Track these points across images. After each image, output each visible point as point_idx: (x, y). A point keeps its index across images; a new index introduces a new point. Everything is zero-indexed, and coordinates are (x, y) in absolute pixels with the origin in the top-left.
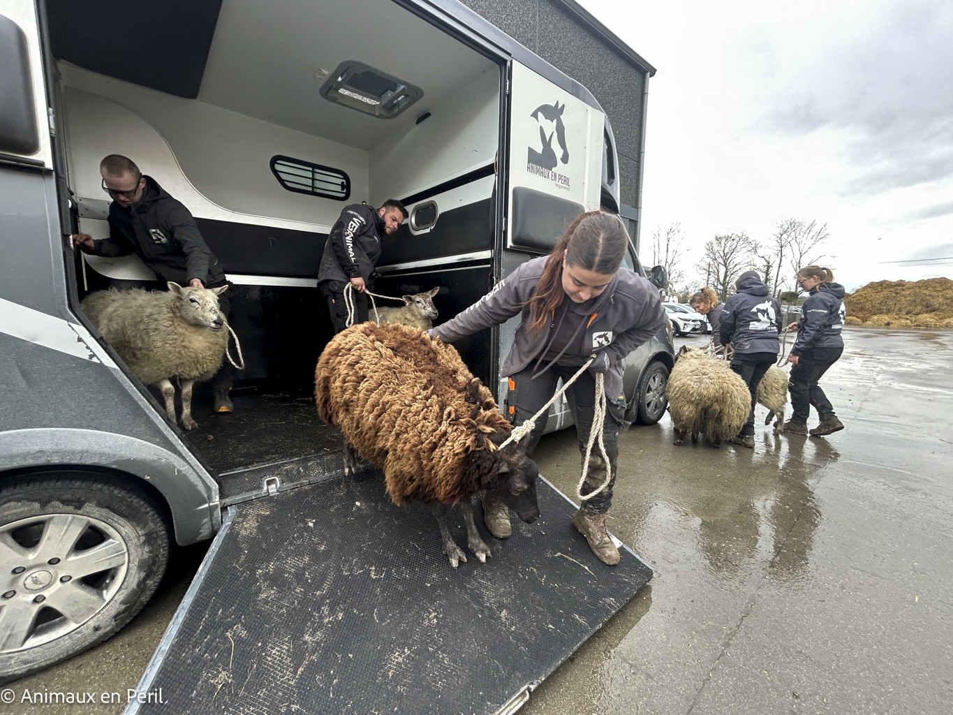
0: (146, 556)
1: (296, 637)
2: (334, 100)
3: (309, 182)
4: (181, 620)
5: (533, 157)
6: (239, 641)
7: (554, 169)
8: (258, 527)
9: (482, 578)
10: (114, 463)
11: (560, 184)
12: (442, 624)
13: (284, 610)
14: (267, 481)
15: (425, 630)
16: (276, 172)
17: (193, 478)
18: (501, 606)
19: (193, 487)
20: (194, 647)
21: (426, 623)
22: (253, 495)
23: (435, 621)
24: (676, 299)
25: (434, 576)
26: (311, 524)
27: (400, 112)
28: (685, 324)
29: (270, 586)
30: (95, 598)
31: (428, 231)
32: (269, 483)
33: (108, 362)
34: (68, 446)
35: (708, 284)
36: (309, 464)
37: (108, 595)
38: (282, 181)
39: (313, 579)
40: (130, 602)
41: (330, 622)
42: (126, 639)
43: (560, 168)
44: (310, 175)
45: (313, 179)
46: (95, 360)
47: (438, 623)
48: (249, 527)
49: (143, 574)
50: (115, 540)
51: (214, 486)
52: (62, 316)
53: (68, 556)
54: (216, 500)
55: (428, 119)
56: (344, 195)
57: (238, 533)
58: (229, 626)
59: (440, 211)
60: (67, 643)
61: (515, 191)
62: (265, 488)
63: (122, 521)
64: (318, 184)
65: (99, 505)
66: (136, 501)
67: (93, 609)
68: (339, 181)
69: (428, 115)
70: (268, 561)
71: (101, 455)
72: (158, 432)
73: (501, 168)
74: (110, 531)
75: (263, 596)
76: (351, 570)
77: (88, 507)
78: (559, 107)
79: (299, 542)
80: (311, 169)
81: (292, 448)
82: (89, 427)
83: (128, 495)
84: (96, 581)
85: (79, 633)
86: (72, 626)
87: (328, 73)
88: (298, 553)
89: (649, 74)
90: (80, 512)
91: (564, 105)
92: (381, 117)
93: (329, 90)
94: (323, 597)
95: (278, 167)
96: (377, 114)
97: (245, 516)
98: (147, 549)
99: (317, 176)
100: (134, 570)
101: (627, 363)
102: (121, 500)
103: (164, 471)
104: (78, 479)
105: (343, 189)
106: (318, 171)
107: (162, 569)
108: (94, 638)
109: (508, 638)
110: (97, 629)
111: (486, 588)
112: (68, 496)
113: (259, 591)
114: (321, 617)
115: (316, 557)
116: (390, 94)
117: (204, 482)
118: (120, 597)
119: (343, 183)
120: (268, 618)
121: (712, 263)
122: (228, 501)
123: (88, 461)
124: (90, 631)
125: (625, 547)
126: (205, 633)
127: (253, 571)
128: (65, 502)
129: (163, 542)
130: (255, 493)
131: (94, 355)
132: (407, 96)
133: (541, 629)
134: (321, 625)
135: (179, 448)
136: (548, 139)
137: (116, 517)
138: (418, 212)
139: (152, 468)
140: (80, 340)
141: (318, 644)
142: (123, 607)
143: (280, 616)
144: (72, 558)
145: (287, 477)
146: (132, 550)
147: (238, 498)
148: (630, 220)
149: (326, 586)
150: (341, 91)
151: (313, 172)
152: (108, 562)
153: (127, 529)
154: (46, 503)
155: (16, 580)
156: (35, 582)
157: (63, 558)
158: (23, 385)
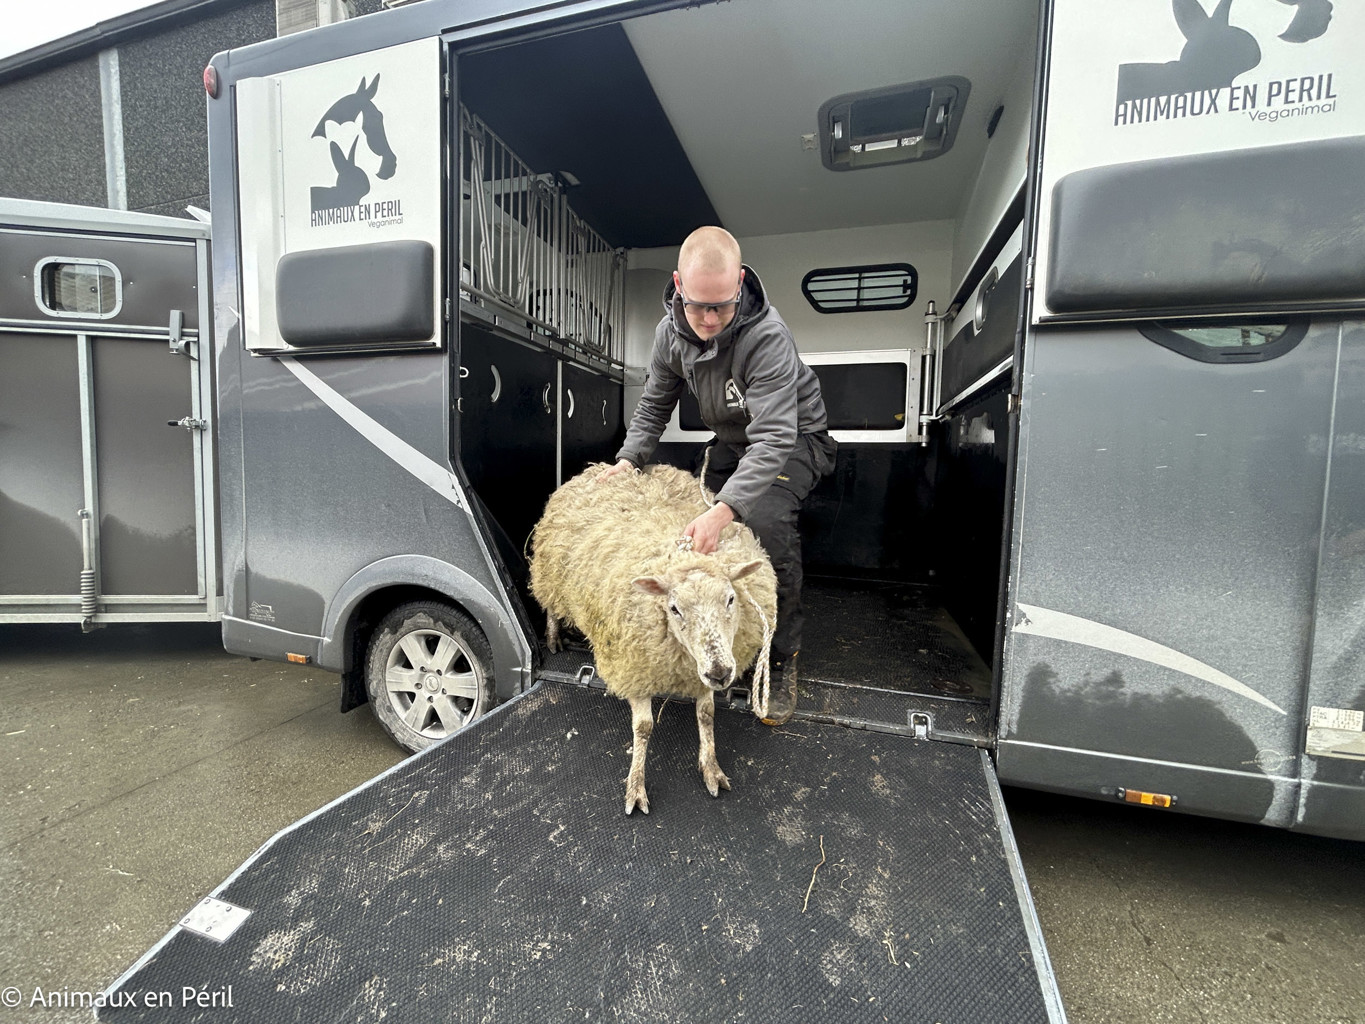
0: (486, 699)
1: (437, 839)
2: (846, 168)
3: (854, 295)
8: (533, 713)
10: (462, 600)
11: (1276, 106)
13: (460, 806)
14: (585, 669)
16: (807, 293)
17: (512, 636)
19: (511, 646)
20: (394, 787)
21: (528, 946)
22: (565, 677)
26: (569, 736)
27: (955, 132)
29: (478, 775)
30: (459, 716)
32: (585, 672)
33: (468, 509)
34: (440, 575)
37: (467, 719)
38: (816, 304)
39: (508, 794)
41: (469, 850)
44: (855, 284)
45: (859, 289)
46: (459, 505)
48: (529, 708)
50: (473, 674)
51: (529, 652)
52: (445, 466)
53: (447, 672)
54: (528, 668)
56: (907, 300)
57: (516, 710)
62: (578, 676)
63: (476, 658)
64: (866, 294)
65: (462, 634)
68: (899, 281)
70: (503, 750)
71: (456, 589)
74: (470, 663)
75: (465, 780)
76: (543, 812)
77: (457, 634)
79: (542, 748)
80: (856, 275)
82: (453, 563)
84: (461, 704)
86: (443, 733)
87: (812, 135)
88: (528, 759)
90: (454, 637)
92: (934, 156)
93: (834, 155)
94: (493, 820)
95: (811, 287)
96: (928, 153)
97: (539, 695)
98: (487, 693)
99: (866, 283)
100: (480, 707)
103: (492, 619)
105: (904, 291)
106: (867, 275)
112: (447, 620)
113: (467, 774)
114: (469, 839)
115: (535, 774)
117: (520, 643)
119: (905, 281)
122: (539, 673)
126: (409, 780)
127: (486, 752)
128: (446, 625)
130: (568, 676)
131: (459, 502)
134: (460, 847)
135: (505, 600)
137: (472, 653)
139: (483, 613)
140: (453, 487)
141: (439, 862)
143: (452, 809)
144: (449, 675)
146: (481, 689)
147: (549, 674)
149: (507, 811)
151: (860, 279)
152: (465, 691)
153: (479, 667)
154: (436, 621)
155: (422, 677)
156: (431, 684)
157: (443, 673)
158: (425, 521)
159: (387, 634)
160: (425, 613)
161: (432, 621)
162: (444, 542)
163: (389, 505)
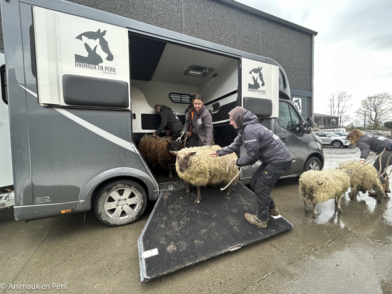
0: (143, 202)
1: (179, 222)
2: (188, 75)
3: (180, 99)
4: (153, 214)
5: (250, 86)
6: (166, 220)
7: (259, 89)
8: (168, 197)
9: (230, 218)
10: (138, 177)
11: (261, 93)
12: (216, 226)
13: (175, 216)
15: (211, 227)
16: (170, 98)
17: (153, 183)
18: (235, 225)
19: (153, 185)
20: (156, 219)
21: (212, 225)
22: (166, 190)
23: (214, 225)
24: (345, 130)
25: (215, 215)
26: (181, 198)
27: (207, 75)
28: (346, 142)
29: (172, 210)
30: (132, 210)
31: (217, 112)
32: (170, 187)
33: (138, 153)
34: (130, 172)
35: (365, 121)
36: (181, 183)
37: (135, 210)
38: (172, 100)
39: (182, 210)
40: (139, 212)
41: (186, 220)
42: (138, 223)
43: (261, 88)
44: (180, 97)
45: (181, 98)
46: (135, 152)
47: (215, 226)
48: (166, 197)
49: (142, 207)
50: (137, 197)
51: (158, 186)
52: (130, 142)
53: (128, 199)
54: (158, 190)
55: (216, 77)
56: (190, 102)
57: (163, 198)
58: (163, 217)
59: (221, 105)
60: (127, 220)
61: (244, 98)
62: (169, 189)
63: (138, 192)
64: (182, 100)
65: (134, 187)
66: (141, 188)
67: (131, 213)
68: (189, 98)
69: (216, 75)
70: (171, 205)
71: (136, 174)
72: (147, 170)
73: (239, 91)
74: (136, 194)
75: (170, 212)
76: (192, 210)
77: (132, 187)
78: (260, 68)
79: (178, 202)
80: (180, 95)
81: (176, 179)
83: (140, 186)
84: (133, 206)
85: (129, 218)
86: (127, 216)
87: (186, 69)
88: (178, 204)
89: (314, 35)
90: (131, 188)
91: (262, 67)
92: (202, 77)
93: (186, 73)
94: (185, 215)
95: (171, 96)
96: (200, 77)
97: (165, 194)
98: (143, 200)
99: (182, 97)
100: (140, 205)
101: (297, 157)
102: (138, 186)
103: (148, 180)
104: (130, 180)
105: (190, 100)
106: (182, 96)
107: (146, 206)
108: (132, 220)
109: (236, 233)
110: (132, 218)
111: (231, 220)
112: (129, 184)
114: (184, 219)
115: (183, 206)
116: (204, 70)
117: (155, 184)
118: (137, 211)
120: (172, 217)
121: (366, 110)
122: (160, 190)
123: (133, 176)
124: (131, 218)
125: (283, 217)
126: (158, 217)
127: (168, 207)
128: (128, 185)
129: (146, 199)
130: (167, 189)
131: (135, 151)
132: (209, 71)
133: (247, 233)
134: (184, 221)
135: (151, 175)
136: (256, 79)
137: (137, 191)
138: (213, 106)
139: (145, 179)
140: (133, 147)
141: (184, 224)
142: (138, 214)
143: (175, 217)
144: (129, 199)
145: (175, 186)
146: (140, 200)
147: (163, 190)
148: (308, 97)
149: (185, 213)
150: (190, 72)
151: (181, 96)
152: (135, 202)
153: (139, 194)
154: (125, 185)
155: (119, 202)
156: (122, 204)
157: (127, 199)
158: (123, 157)
159: (106, 193)
160: (120, 183)
161: (123, 185)
162: (130, 163)
163: (109, 154)
